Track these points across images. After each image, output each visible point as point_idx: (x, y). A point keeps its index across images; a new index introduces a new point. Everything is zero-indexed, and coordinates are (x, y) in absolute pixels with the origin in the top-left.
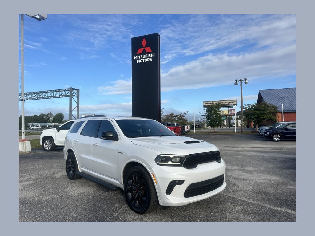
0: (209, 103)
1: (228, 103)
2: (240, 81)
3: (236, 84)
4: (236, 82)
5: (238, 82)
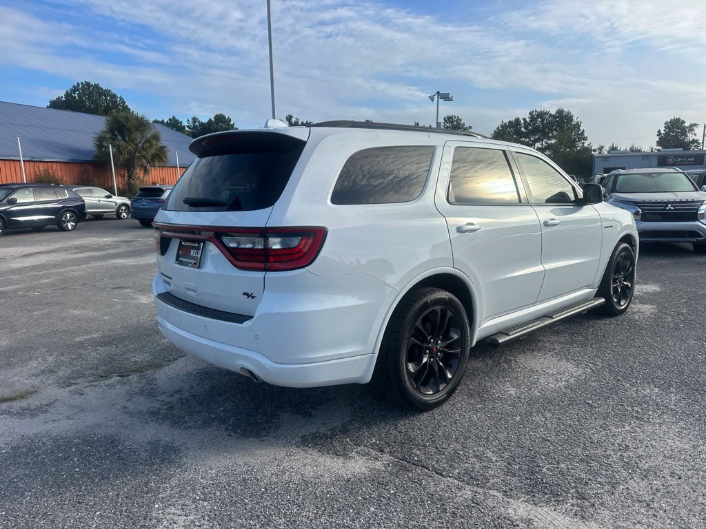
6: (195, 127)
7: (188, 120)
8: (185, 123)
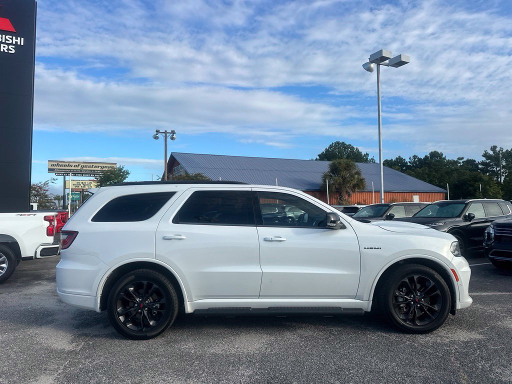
0: (60, 164)
1: (100, 168)
2: (164, 134)
3: (156, 138)
4: (157, 134)
5: (159, 135)
6: (415, 162)
7: (410, 158)
8: (407, 160)
